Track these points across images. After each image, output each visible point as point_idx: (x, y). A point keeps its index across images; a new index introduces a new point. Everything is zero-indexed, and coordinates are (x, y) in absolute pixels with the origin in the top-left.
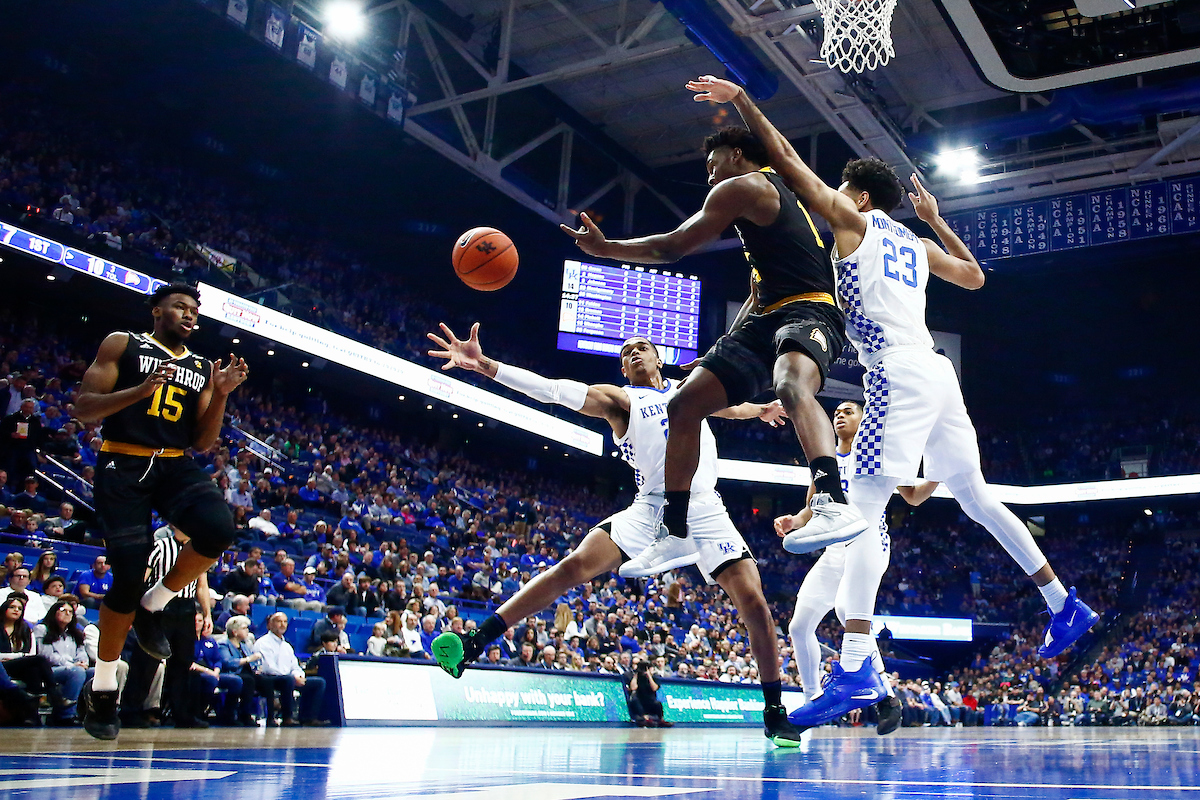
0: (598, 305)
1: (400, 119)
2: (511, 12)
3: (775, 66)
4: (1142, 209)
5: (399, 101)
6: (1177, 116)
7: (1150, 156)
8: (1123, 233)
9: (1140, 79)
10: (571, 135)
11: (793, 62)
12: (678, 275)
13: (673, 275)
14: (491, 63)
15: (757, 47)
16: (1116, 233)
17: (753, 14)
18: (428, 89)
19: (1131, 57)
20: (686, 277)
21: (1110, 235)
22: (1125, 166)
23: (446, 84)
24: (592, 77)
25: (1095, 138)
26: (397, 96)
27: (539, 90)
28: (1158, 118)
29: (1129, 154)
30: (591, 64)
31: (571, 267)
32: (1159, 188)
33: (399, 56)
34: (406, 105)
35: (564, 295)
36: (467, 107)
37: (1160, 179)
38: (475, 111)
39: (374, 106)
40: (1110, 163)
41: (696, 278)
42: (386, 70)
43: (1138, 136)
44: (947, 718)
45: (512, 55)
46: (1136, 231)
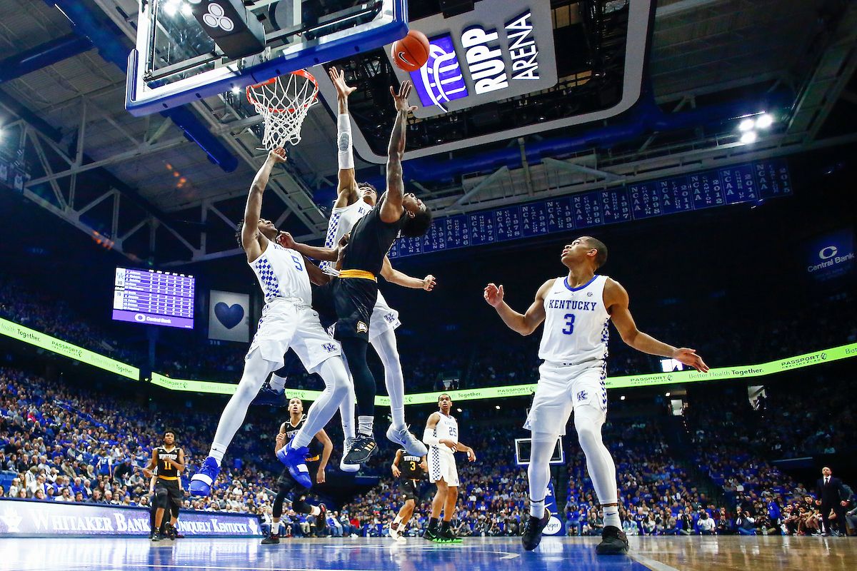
0: (134, 293)
1: (21, 189)
2: (83, 126)
3: (236, 152)
4: (453, 231)
5: (21, 178)
6: (474, 176)
7: (457, 200)
8: (442, 246)
9: (451, 155)
10: (119, 196)
11: (246, 149)
12: (181, 275)
13: (171, 274)
14: (72, 153)
15: (226, 142)
16: (438, 246)
17: (223, 123)
18: (38, 172)
19: (446, 141)
20: (186, 276)
21: (434, 247)
22: (443, 206)
23: (47, 167)
24: (130, 162)
25: (426, 190)
26: (20, 176)
27: (100, 169)
28: (462, 177)
29: (445, 199)
30: (130, 154)
31: (120, 272)
32: (462, 218)
33: (20, 153)
34: (25, 180)
35: (116, 288)
36: (59, 181)
37: (464, 213)
38: (64, 183)
39: (7, 182)
40: (434, 205)
41: (192, 277)
42: (13, 161)
43: (450, 188)
44: (341, 532)
45: (85, 150)
46: (450, 244)
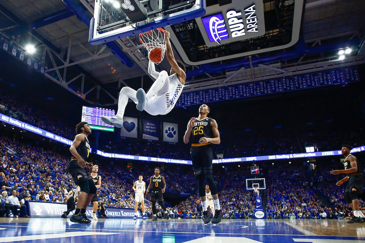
0: (90, 117)
1: (43, 73)
2: (70, 47)
3: (133, 59)
4: (222, 93)
5: (43, 68)
6: (231, 71)
7: (224, 80)
9: (221, 62)
10: (84, 77)
11: (137, 58)
13: (109, 110)
14: (65, 59)
15: (129, 55)
16: (216, 99)
17: (128, 47)
18: (51, 66)
19: (219, 57)
20: (112, 110)
21: (214, 100)
22: (218, 83)
23: (54, 64)
24: (89, 63)
25: (210, 76)
26: (43, 67)
27: (77, 65)
28: (226, 71)
29: (218, 80)
30: (89, 59)
31: (84, 108)
32: (226, 88)
33: (43, 58)
34: (45, 69)
35: (82, 115)
36: (59, 70)
37: (226, 86)
38: (61, 71)
39: (37, 70)
40: (214, 82)
41: (114, 110)
42: (40, 61)
44: (174, 216)
45: (70, 57)
46: (220, 99)
